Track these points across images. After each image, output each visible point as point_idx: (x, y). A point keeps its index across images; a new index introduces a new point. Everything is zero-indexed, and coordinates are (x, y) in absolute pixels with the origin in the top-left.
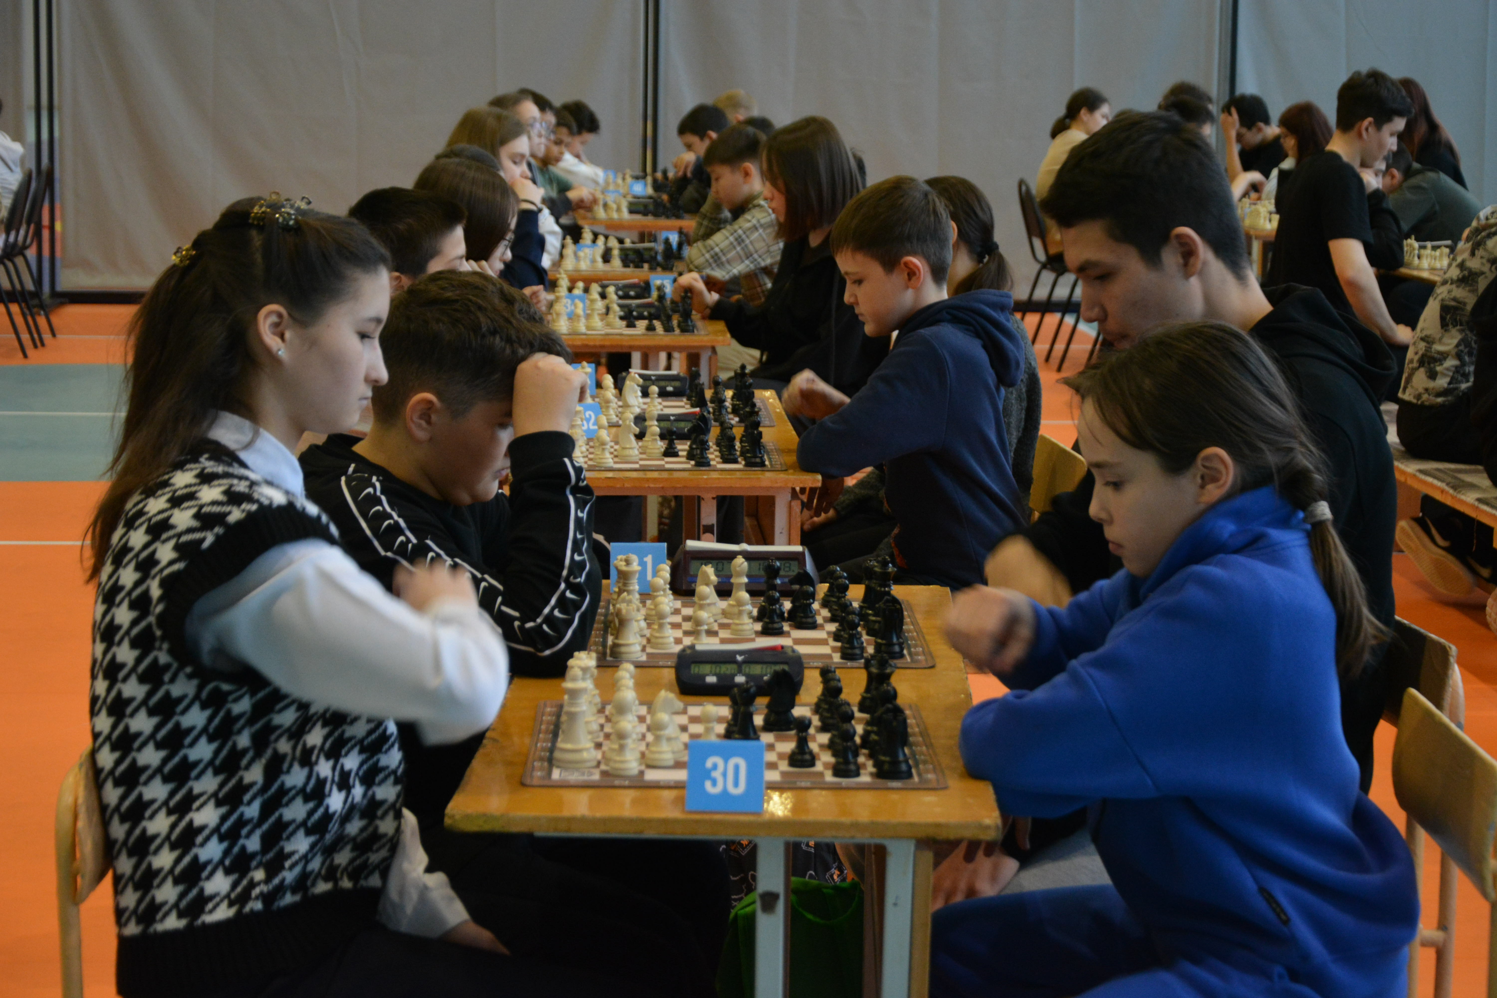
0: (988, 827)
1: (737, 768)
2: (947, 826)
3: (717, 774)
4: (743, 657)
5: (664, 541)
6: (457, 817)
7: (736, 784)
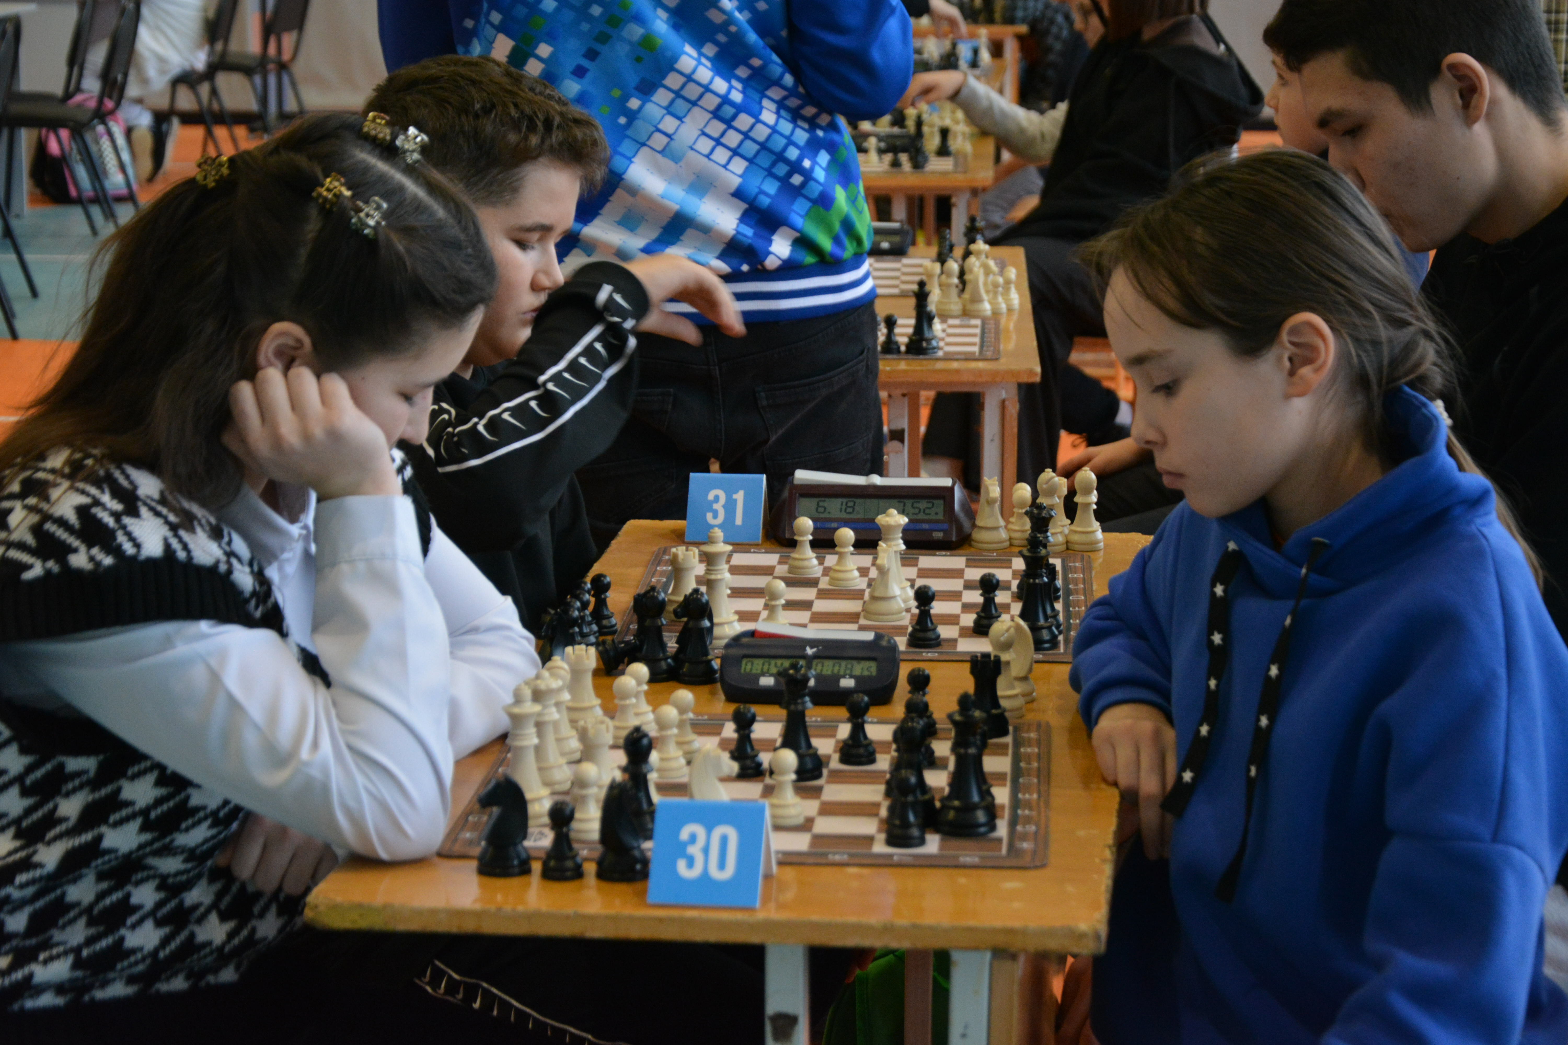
0: (1082, 936)
1: (724, 840)
2: (1023, 932)
3: (695, 850)
4: (815, 650)
5: (762, 473)
6: (322, 908)
7: (722, 865)
